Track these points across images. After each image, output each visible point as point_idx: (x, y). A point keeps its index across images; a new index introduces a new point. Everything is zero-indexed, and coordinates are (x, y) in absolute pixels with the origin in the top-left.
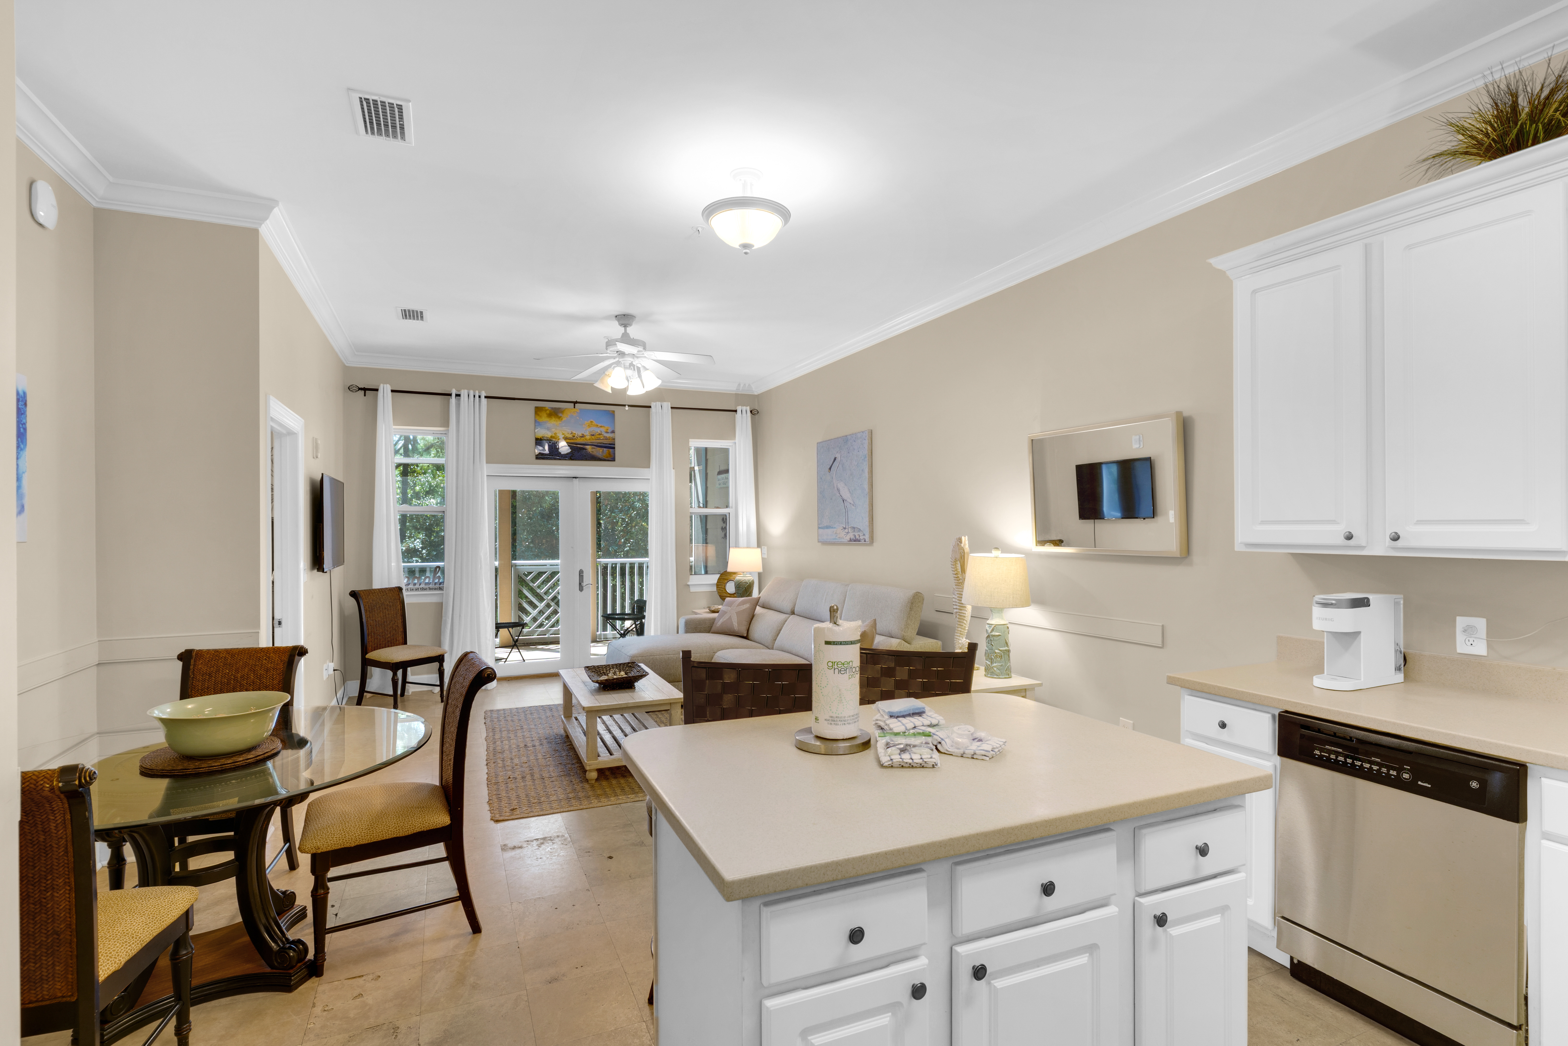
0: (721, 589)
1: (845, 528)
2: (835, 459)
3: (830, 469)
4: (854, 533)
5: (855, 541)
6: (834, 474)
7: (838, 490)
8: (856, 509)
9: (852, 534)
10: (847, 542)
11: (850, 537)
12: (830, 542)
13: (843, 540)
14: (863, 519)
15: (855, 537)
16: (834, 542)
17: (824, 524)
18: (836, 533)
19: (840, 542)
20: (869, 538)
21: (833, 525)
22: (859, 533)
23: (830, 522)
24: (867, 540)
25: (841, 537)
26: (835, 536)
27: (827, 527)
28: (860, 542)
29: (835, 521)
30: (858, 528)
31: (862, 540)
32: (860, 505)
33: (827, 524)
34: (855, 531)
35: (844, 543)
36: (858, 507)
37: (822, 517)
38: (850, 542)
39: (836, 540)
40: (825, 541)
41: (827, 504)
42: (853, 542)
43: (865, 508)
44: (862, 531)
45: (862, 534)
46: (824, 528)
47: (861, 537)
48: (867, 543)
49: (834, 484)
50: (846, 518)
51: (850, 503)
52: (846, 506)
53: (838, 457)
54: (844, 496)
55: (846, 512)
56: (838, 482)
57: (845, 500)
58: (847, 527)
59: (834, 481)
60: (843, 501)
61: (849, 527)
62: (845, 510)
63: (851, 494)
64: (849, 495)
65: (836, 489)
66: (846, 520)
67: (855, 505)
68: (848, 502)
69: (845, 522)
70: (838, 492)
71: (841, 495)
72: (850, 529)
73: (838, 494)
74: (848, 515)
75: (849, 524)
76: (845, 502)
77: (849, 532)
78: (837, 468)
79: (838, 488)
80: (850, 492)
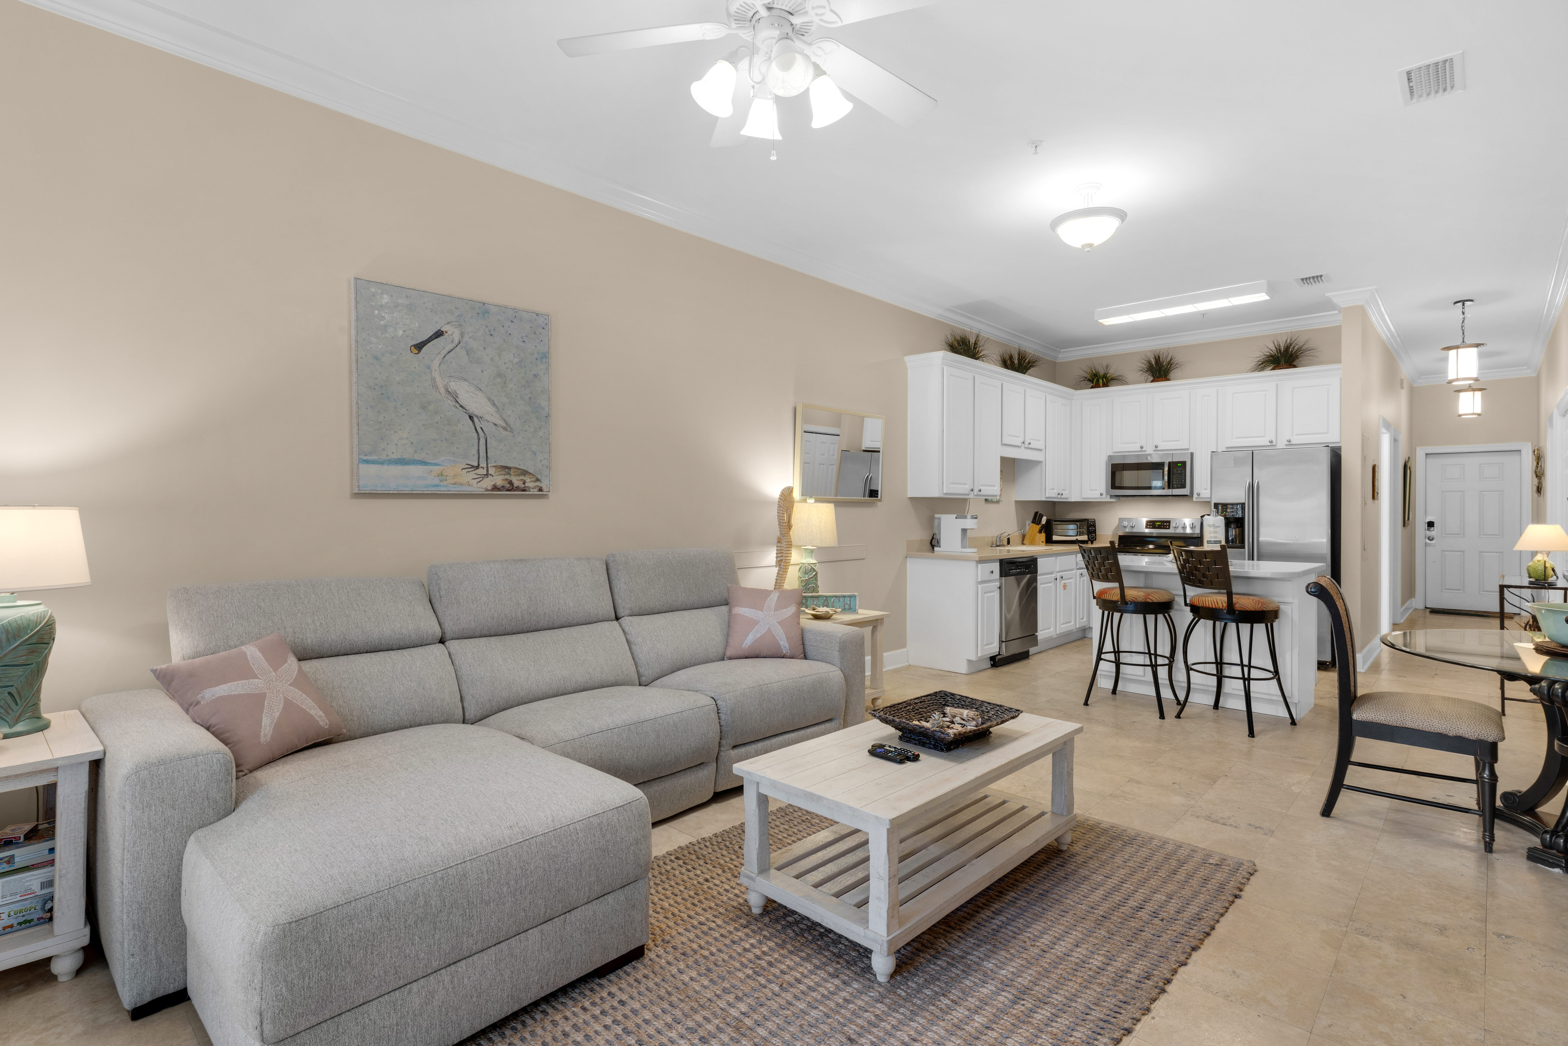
1: (478, 467)
2: (439, 334)
3: (419, 347)
4: (506, 477)
5: (507, 490)
6: (437, 362)
7: (455, 397)
8: (514, 436)
9: (499, 480)
10: (481, 493)
11: (493, 483)
12: (414, 492)
13: (467, 489)
14: (535, 454)
15: (511, 483)
16: (434, 492)
17: (387, 455)
18: (442, 476)
19: (458, 493)
20: (548, 486)
21: (425, 460)
22: (521, 477)
23: (415, 452)
24: (545, 489)
25: (462, 484)
26: (436, 481)
27: (402, 462)
28: (524, 493)
29: (439, 452)
30: (520, 469)
31: (532, 488)
32: (526, 431)
33: (400, 457)
34: (510, 474)
35: (469, 493)
36: (519, 433)
37: (382, 439)
38: (496, 493)
39: (443, 490)
40: (391, 492)
41: (403, 415)
42: (499, 493)
43: (541, 437)
44: (530, 474)
45: (532, 479)
46: (388, 464)
47: (530, 484)
48: (544, 493)
49: (433, 380)
50: (479, 450)
51: (495, 425)
52: (482, 428)
53: (450, 332)
54: (473, 408)
55: (479, 439)
56: (452, 379)
57: (477, 417)
58: (481, 465)
59: (436, 375)
60: (471, 417)
61: (489, 465)
62: (476, 435)
63: (497, 408)
64: (492, 410)
65: (442, 390)
66: (479, 453)
67: (509, 429)
68: (488, 421)
69: (477, 456)
70: (451, 399)
71: (461, 406)
72: (494, 468)
73: (450, 402)
74: (488, 444)
75: (489, 461)
76: (476, 419)
77: (491, 475)
78: (445, 352)
79: (450, 390)
80: (494, 404)
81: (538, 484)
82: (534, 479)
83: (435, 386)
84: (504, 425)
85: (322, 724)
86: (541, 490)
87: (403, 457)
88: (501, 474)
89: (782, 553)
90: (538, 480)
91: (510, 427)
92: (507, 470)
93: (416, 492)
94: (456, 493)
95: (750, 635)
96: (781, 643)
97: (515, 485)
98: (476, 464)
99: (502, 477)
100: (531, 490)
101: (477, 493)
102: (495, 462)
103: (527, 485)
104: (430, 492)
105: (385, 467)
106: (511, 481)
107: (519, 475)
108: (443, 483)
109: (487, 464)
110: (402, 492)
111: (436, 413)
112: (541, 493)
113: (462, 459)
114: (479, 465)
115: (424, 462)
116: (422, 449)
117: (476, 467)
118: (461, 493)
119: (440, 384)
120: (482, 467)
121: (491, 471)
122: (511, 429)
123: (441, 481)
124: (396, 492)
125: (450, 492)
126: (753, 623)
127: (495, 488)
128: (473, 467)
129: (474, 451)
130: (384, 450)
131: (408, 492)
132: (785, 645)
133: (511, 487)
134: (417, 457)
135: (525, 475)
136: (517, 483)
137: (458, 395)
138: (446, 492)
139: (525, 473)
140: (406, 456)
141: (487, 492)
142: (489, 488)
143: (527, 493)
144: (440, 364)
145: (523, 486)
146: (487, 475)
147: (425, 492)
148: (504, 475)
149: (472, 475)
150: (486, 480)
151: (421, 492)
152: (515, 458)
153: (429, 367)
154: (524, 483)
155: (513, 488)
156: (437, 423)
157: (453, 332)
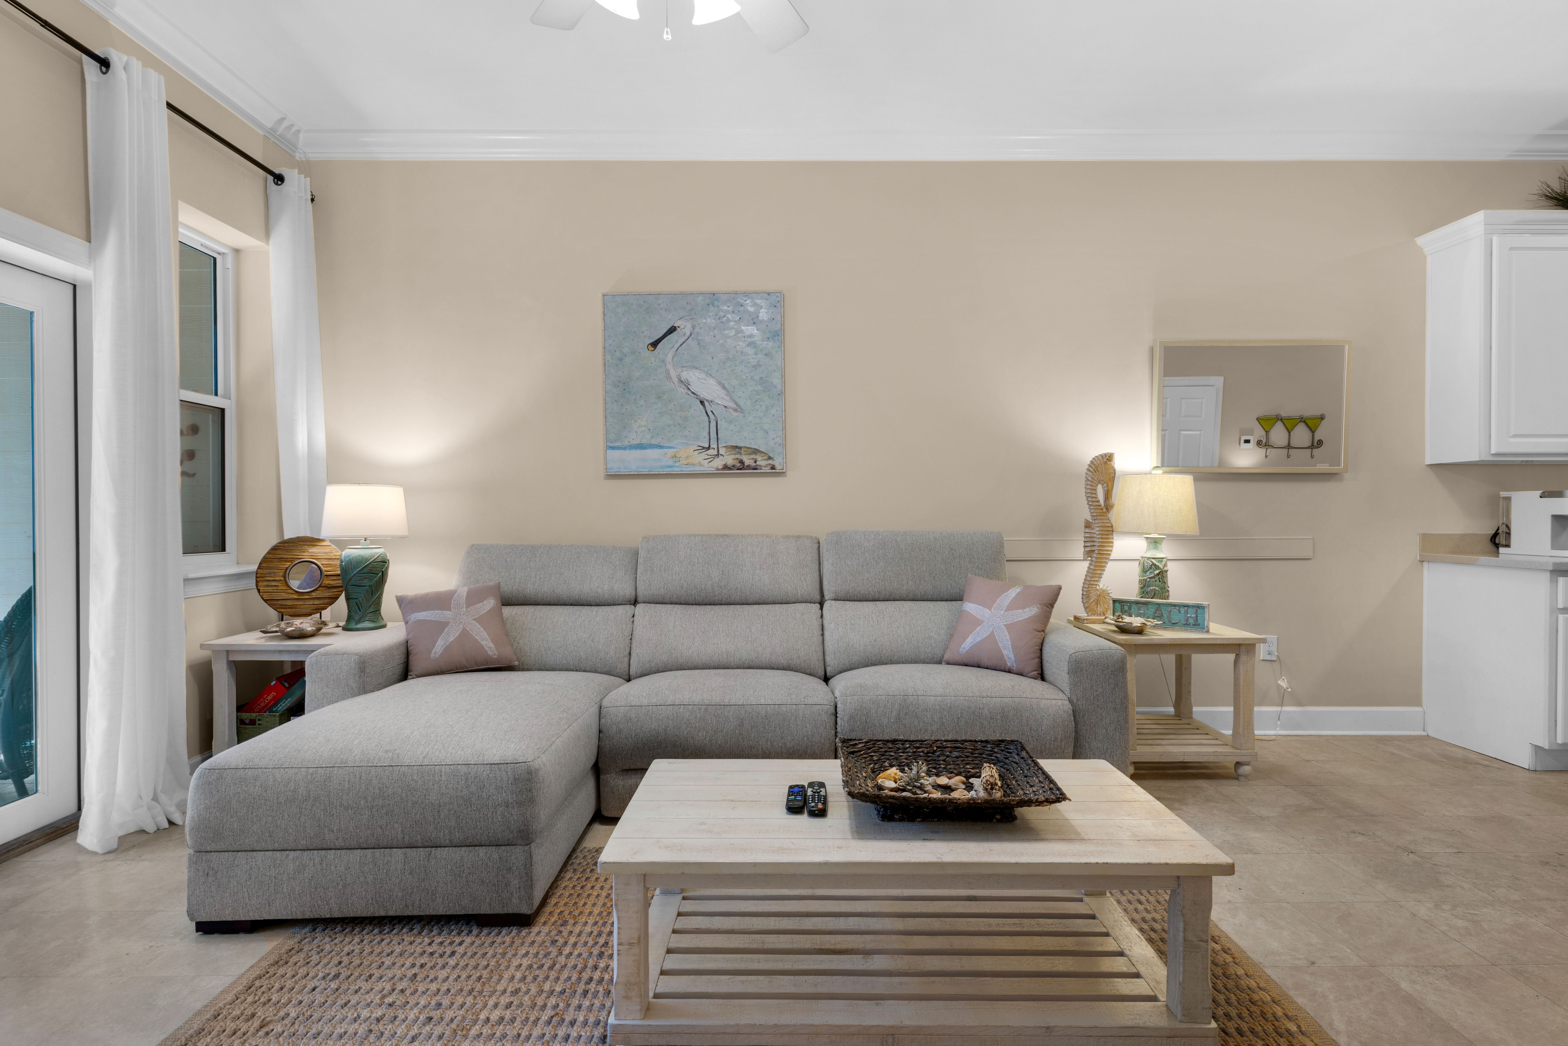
0: (273, 584)
1: (708, 448)
2: (672, 330)
3: (655, 344)
4: (737, 456)
5: (738, 469)
6: (670, 355)
7: (686, 384)
8: (744, 417)
9: (729, 459)
10: (712, 472)
11: (724, 463)
12: (651, 473)
13: (698, 469)
14: (767, 433)
15: (742, 462)
16: (668, 472)
17: (629, 442)
18: (675, 457)
19: (691, 472)
20: (782, 464)
21: (661, 444)
22: (752, 456)
23: (652, 437)
24: (778, 467)
25: (694, 465)
26: (671, 463)
27: (641, 447)
28: (755, 471)
29: (673, 436)
30: (751, 448)
31: (765, 467)
32: (757, 410)
33: (639, 442)
34: (740, 453)
35: (700, 472)
36: (749, 413)
37: (625, 428)
38: (727, 472)
39: (676, 470)
40: (632, 473)
41: (642, 406)
42: (730, 471)
43: (774, 415)
44: (762, 452)
45: (763, 458)
46: (629, 450)
47: (761, 462)
48: (777, 471)
49: (667, 371)
50: (709, 432)
51: (726, 407)
52: (712, 411)
53: (682, 327)
54: (704, 395)
55: (710, 422)
56: (684, 369)
57: (708, 401)
58: (712, 446)
59: (670, 367)
60: (702, 403)
61: (720, 446)
62: (707, 418)
63: (728, 391)
64: (722, 393)
65: (676, 380)
66: (710, 435)
67: (740, 410)
68: (718, 404)
69: (708, 438)
70: (684, 387)
71: (693, 393)
72: (724, 449)
73: (682, 390)
74: (718, 426)
75: (720, 442)
76: (706, 404)
77: (721, 455)
78: (678, 345)
79: (682, 379)
80: (724, 388)
81: (770, 462)
82: (766, 458)
83: (669, 377)
84: (734, 406)
85: (490, 653)
86: (773, 468)
87: (642, 442)
88: (732, 454)
89: (1093, 541)
90: (770, 458)
91: (740, 408)
92: (737, 450)
93: (653, 473)
94: (689, 472)
95: (970, 637)
96: (1005, 652)
97: (746, 464)
98: (707, 446)
99: (733, 457)
100: (763, 468)
101: (708, 472)
102: (726, 442)
103: (758, 463)
104: (665, 473)
105: (627, 451)
106: (742, 460)
107: (750, 454)
108: (677, 464)
109: (718, 445)
110: (641, 473)
111: (670, 401)
112: (774, 471)
113: (694, 441)
114: (710, 446)
115: (659, 446)
116: (658, 434)
117: (707, 448)
118: (693, 472)
119: (673, 374)
120: (713, 448)
121: (722, 451)
122: (742, 409)
123: (675, 462)
124: (636, 473)
125: (683, 472)
126: (977, 622)
127: (726, 467)
128: (704, 448)
129: (706, 434)
130: (626, 437)
131: (646, 473)
132: (1009, 656)
133: (742, 466)
134: (653, 442)
135: (756, 454)
136: (747, 462)
137: (690, 383)
138: (679, 472)
139: (756, 451)
140: (644, 441)
141: (718, 472)
142: (720, 467)
143: (759, 471)
144: (673, 356)
145: (754, 464)
146: (718, 455)
147: (661, 473)
148: (735, 454)
149: (704, 455)
150: (717, 460)
151: (657, 473)
152: (745, 438)
153: (663, 361)
154: (755, 462)
155: (743, 467)
156: (671, 410)
157: (685, 327)
